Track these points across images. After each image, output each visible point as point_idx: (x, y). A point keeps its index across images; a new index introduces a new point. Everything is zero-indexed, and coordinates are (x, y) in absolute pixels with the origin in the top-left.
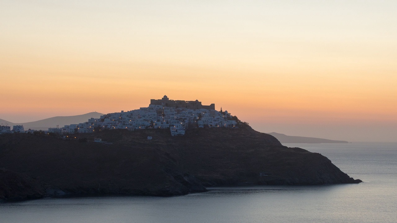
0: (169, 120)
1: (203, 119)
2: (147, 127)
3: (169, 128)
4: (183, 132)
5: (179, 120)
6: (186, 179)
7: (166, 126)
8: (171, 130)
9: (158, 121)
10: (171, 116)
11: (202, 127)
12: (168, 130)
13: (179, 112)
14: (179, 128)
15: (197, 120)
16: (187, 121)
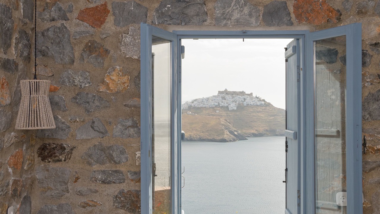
0: (228, 102)
1: (246, 101)
2: (216, 106)
3: (228, 106)
4: (235, 108)
5: (233, 101)
6: (236, 133)
7: (226, 105)
8: (229, 107)
9: (222, 102)
10: (229, 100)
11: (246, 105)
12: (227, 107)
13: (233, 97)
14: (233, 106)
15: (243, 102)
16: (237, 102)
